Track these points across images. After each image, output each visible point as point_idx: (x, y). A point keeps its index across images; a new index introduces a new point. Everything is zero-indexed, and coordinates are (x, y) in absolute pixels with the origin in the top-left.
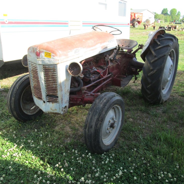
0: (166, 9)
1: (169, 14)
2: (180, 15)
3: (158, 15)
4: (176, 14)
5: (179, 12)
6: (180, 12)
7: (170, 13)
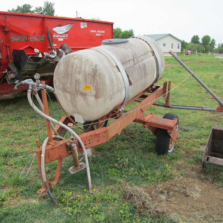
0: (197, 36)
1: (200, 43)
2: (214, 43)
3: (187, 44)
4: (210, 42)
5: (213, 40)
6: (215, 40)
7: (202, 41)
